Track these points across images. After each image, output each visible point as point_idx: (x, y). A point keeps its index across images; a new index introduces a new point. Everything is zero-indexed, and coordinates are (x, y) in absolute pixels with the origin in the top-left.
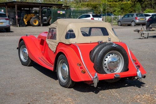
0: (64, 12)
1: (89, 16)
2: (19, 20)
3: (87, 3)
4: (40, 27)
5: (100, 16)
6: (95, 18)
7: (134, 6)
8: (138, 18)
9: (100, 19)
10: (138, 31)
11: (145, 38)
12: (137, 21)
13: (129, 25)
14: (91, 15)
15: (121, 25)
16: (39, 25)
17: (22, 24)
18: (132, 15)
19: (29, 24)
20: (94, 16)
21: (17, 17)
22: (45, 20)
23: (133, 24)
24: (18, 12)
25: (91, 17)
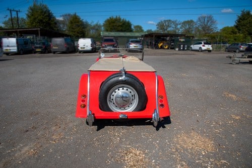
0: (184, 40)
1: (201, 43)
2: (155, 45)
3: (208, 35)
4: (168, 50)
5: (210, 44)
6: (205, 45)
7: (245, 37)
8: (242, 47)
9: (210, 46)
10: (230, 57)
11: (237, 63)
12: (241, 49)
13: (235, 52)
14: (203, 42)
15: (229, 51)
16: (168, 48)
17: (157, 48)
18: (238, 44)
19: (162, 47)
20: (205, 43)
21: (154, 43)
22: (172, 45)
23: (237, 51)
24: (155, 40)
25: (203, 44)
